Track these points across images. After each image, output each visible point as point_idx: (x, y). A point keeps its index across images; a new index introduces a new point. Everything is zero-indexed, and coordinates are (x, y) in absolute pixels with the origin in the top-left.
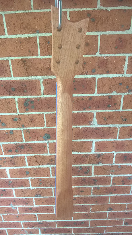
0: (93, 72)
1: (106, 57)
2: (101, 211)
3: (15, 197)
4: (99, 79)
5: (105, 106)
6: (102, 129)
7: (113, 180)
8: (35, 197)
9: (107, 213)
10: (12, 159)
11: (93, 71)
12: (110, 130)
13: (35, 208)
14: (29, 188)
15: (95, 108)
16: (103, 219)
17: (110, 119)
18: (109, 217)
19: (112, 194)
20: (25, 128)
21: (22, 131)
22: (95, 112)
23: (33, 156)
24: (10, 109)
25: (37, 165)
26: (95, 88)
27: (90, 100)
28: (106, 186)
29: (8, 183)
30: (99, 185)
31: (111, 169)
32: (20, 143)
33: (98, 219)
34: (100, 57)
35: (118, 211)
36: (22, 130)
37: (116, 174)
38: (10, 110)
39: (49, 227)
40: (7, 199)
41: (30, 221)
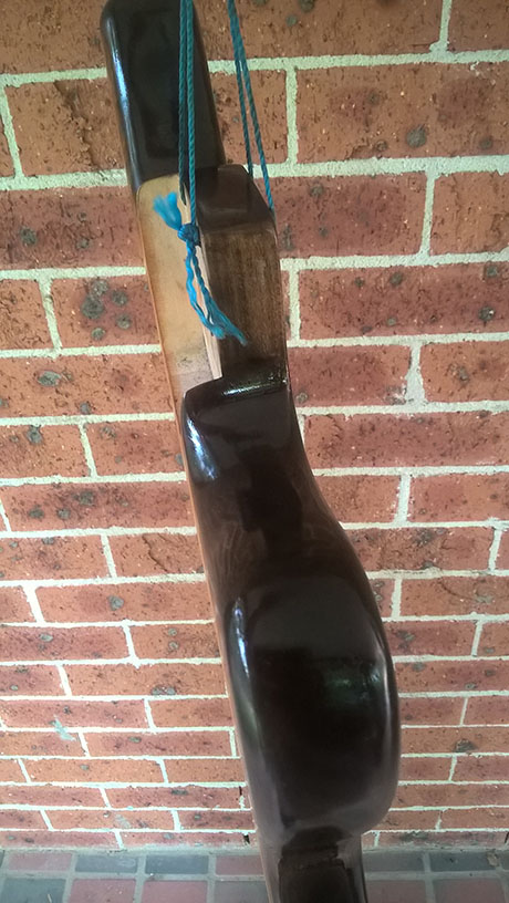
0: (415, 142)
1: (481, 65)
2: (427, 751)
3: (69, 696)
4: (442, 182)
5: (468, 316)
6: (444, 421)
7: (485, 633)
8: (152, 698)
9: (450, 759)
10: (45, 548)
11: (416, 138)
12: (482, 425)
13: (153, 735)
14: (124, 661)
15: (419, 324)
16: (433, 782)
17: (487, 375)
18: (459, 775)
19: (475, 688)
20: (95, 418)
21: (82, 432)
22: (414, 343)
23: (137, 537)
24: (20, 332)
25: (154, 571)
26: (419, 225)
27: (394, 285)
28: (453, 658)
29: (36, 641)
30: (420, 653)
31: (477, 593)
32: (76, 480)
33: (413, 783)
34: (449, 66)
35: (497, 753)
36: (81, 427)
37: (497, 612)
38: (21, 336)
39: (214, 806)
40: (38, 702)
41: (135, 785)
